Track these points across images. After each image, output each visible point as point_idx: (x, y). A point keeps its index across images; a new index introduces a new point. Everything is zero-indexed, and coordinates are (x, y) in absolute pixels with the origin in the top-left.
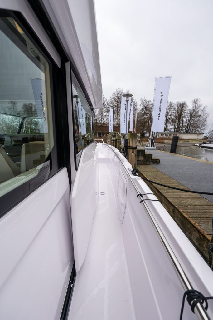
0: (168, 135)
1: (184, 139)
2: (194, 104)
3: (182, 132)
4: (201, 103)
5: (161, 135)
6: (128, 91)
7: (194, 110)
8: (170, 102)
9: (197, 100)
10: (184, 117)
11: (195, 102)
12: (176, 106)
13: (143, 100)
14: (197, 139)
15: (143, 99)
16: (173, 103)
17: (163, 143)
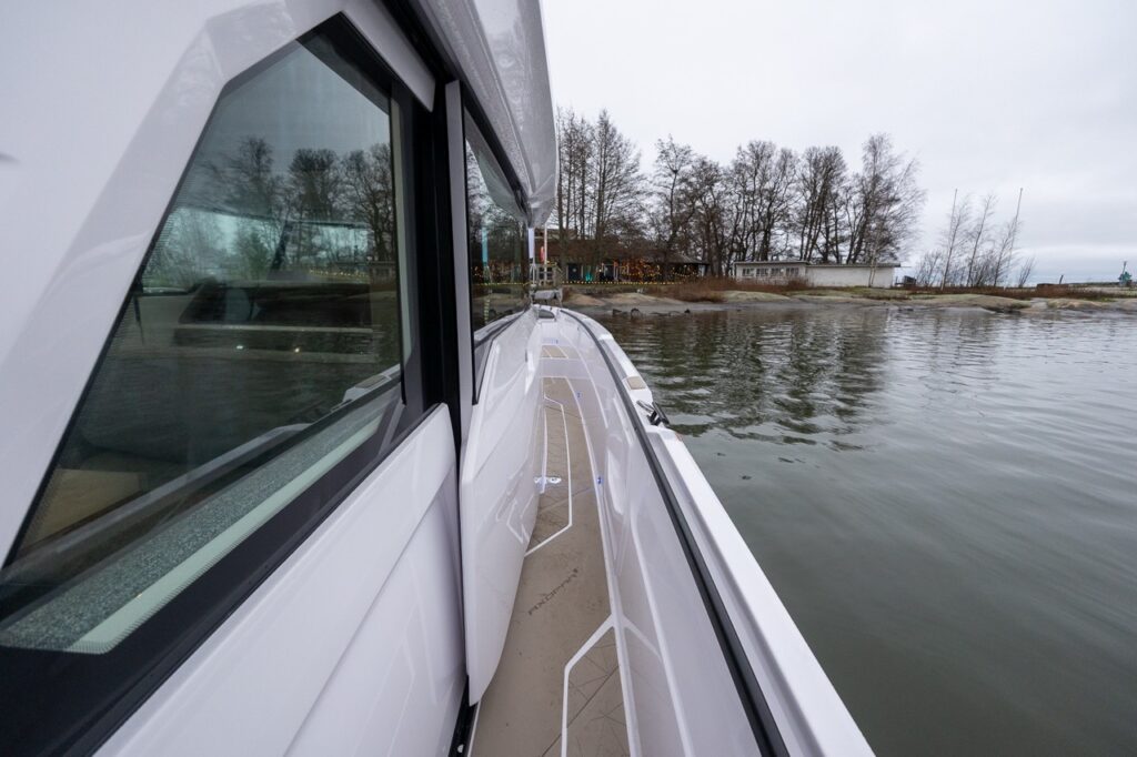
0: (769, 272)
1: (825, 285)
2: (871, 158)
3: (833, 263)
4: (895, 152)
5: (744, 271)
6: (605, 114)
7: (876, 179)
8: (784, 152)
9: (881, 139)
10: (842, 203)
11: (874, 148)
12: (805, 161)
13: (666, 147)
14: (870, 287)
15: (666, 140)
16: (793, 153)
17: (714, 301)
